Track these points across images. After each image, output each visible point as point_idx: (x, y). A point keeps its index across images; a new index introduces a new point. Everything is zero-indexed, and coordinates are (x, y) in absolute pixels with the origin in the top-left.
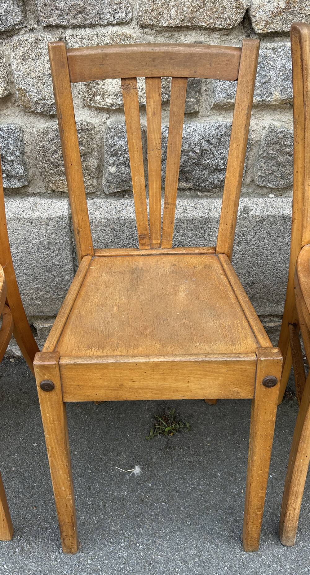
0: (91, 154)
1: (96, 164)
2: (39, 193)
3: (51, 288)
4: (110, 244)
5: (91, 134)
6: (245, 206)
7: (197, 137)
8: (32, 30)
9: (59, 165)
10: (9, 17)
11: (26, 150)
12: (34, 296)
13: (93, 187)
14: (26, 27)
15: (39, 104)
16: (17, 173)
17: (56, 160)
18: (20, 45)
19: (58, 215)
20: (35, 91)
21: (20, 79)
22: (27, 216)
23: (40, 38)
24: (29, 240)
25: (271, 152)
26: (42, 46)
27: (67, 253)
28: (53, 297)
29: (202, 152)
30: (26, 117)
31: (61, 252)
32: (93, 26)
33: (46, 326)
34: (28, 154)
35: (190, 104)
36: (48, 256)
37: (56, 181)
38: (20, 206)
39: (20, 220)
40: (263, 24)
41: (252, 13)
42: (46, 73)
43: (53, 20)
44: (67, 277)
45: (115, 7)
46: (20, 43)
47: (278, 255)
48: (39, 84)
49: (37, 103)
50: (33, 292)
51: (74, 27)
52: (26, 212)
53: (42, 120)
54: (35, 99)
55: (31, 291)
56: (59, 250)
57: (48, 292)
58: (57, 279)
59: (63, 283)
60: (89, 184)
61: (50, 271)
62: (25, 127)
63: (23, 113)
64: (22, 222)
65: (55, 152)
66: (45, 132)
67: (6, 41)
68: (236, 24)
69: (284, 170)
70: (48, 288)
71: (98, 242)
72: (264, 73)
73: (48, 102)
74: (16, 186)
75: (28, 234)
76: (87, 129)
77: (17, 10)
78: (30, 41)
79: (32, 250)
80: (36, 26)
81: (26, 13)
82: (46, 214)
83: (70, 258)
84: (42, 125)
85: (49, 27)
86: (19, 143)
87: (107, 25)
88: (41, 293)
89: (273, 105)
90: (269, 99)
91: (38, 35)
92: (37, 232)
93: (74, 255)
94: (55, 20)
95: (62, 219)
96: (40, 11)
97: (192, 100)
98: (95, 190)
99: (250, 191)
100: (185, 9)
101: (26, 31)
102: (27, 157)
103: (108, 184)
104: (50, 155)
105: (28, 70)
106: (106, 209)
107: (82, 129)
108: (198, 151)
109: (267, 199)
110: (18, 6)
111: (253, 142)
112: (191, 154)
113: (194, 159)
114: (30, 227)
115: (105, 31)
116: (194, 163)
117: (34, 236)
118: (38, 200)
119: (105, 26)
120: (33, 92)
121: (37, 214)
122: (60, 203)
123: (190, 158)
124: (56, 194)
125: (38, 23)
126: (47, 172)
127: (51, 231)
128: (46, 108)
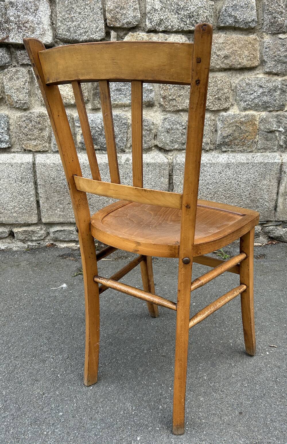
0: (45, 129)
2: (17, 151)
3: (23, 206)
4: (56, 178)
5: (45, 119)
6: (127, 158)
7: (100, 120)
8: (15, 66)
9: (28, 135)
10: (3, 59)
11: (10, 128)
12: (13, 211)
13: (47, 147)
14: (12, 65)
15: (18, 103)
16: (5, 139)
17: (26, 132)
18: (8, 73)
19: (27, 161)
20: (16, 96)
21: (8, 90)
22: (10, 162)
23: (18, 69)
24: (10, 176)
26: (19, 74)
27: (31, 185)
28: (24, 211)
29: (103, 128)
30: (11, 111)
31: (28, 184)
33: (20, 231)
34: (12, 130)
35: (95, 104)
36: (21, 186)
37: (26, 143)
38: (6, 157)
39: (5, 164)
42: (21, 87)
44: (31, 199)
47: (147, 185)
48: (18, 92)
49: (16, 102)
50: (12, 208)
52: (9, 160)
53: (20, 112)
54: (16, 100)
55: (11, 208)
56: (27, 182)
57: (21, 208)
58: (26, 200)
59: (30, 202)
60: (44, 145)
61: (22, 195)
62: (10, 116)
63: (9, 109)
64: (6, 165)
65: (26, 127)
66: (21, 117)
69: (145, 139)
70: (20, 205)
71: (49, 177)
73: (23, 102)
74: (5, 147)
75: (10, 172)
76: (43, 116)
77: (7, 56)
78: (13, 71)
79: (12, 182)
80: (17, 65)
81: (12, 58)
82: (20, 161)
83: (33, 187)
84: (19, 114)
85: (23, 65)
86: (7, 123)
88: (17, 209)
91: (18, 68)
92: (15, 171)
93: (36, 186)
94: (26, 61)
95: (29, 164)
96: (19, 57)
97: (96, 102)
98: (48, 150)
99: (130, 151)
101: (11, 67)
102: (11, 131)
103: (54, 146)
104: (23, 129)
105: (12, 85)
106: (53, 159)
107: (40, 116)
108: (100, 127)
110: (8, 55)
111: (130, 125)
112: (97, 129)
113: (99, 132)
114: (11, 168)
116: (99, 134)
117: (13, 173)
118: (16, 154)
120: (14, 96)
121: (15, 161)
122: (28, 156)
123: (97, 131)
124: (26, 151)
125: (18, 63)
126: (21, 139)
127: (23, 170)
128: (21, 105)
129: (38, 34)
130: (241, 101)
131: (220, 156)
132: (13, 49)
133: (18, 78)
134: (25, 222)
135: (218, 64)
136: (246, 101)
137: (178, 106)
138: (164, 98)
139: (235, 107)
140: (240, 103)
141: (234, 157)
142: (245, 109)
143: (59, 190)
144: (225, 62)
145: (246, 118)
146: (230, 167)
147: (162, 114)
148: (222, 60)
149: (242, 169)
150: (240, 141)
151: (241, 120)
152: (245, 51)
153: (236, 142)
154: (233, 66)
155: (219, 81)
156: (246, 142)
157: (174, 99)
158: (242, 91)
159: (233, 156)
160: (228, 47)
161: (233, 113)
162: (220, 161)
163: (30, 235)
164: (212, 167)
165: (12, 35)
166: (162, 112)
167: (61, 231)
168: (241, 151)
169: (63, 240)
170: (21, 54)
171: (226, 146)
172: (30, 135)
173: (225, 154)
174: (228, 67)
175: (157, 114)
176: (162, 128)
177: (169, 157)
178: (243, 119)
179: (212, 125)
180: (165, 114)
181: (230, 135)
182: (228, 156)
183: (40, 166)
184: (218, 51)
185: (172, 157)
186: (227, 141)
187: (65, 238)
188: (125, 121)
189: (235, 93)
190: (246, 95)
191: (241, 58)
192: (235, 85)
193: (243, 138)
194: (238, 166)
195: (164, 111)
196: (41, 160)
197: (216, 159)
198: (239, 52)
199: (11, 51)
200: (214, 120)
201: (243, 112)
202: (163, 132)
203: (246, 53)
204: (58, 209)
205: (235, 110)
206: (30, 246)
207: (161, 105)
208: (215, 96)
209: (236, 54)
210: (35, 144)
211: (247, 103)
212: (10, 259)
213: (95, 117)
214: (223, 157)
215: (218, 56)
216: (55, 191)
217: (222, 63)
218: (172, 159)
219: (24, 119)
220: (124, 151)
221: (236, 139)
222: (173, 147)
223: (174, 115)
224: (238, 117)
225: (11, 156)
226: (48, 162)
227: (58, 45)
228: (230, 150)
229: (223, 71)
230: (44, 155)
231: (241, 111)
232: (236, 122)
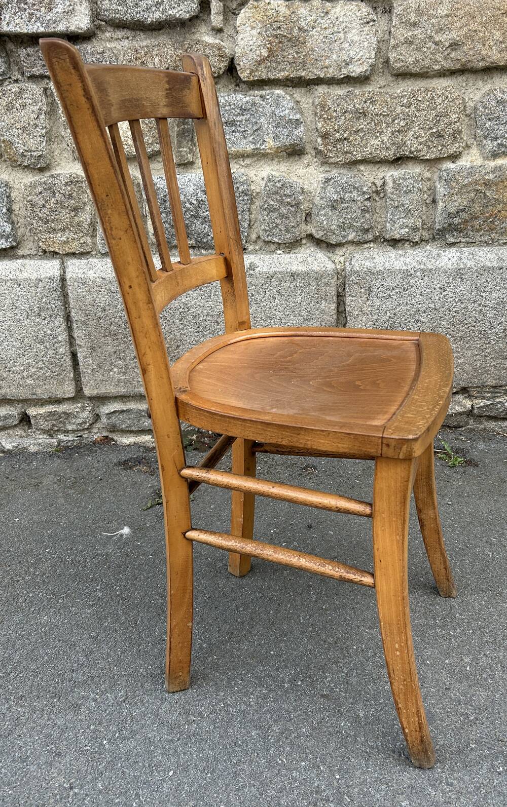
0: (82, 208)
1: (89, 220)
2: (29, 255)
3: (44, 364)
4: (107, 308)
5: (81, 187)
6: (251, 263)
7: (193, 187)
8: (16, 81)
9: (48, 221)
11: (14, 207)
12: (25, 374)
13: (87, 245)
14: (10, 78)
15: (25, 156)
16: (4, 231)
17: (45, 215)
19: (48, 275)
20: (21, 142)
21: (4, 130)
22: (15, 277)
23: (23, 87)
24: (17, 305)
25: (272, 203)
26: (26, 96)
27: (60, 321)
28: (47, 375)
29: (200, 203)
30: (14, 172)
31: (53, 320)
33: (41, 413)
34: (16, 212)
35: (183, 153)
36: (39, 323)
37: (46, 239)
38: (7, 267)
39: (6, 281)
40: (248, 72)
41: (236, 62)
42: (31, 123)
44: (61, 350)
45: (98, 57)
47: (292, 317)
48: (25, 135)
49: (23, 155)
50: (24, 369)
52: (13, 273)
53: (31, 175)
54: (21, 151)
55: (22, 368)
56: (51, 316)
57: (40, 368)
58: (50, 352)
59: (57, 357)
60: (82, 241)
61: (42, 342)
62: (12, 183)
63: (10, 168)
64: (8, 284)
65: (44, 206)
66: (33, 186)
68: (221, 72)
69: (287, 222)
70: (40, 363)
71: (94, 305)
72: (254, 120)
73: (35, 154)
74: (3, 247)
75: (16, 298)
76: (77, 181)
78: (14, 90)
79: (21, 318)
80: (20, 77)
81: (10, 64)
82: (35, 274)
83: (64, 326)
84: (29, 178)
85: (33, 78)
86: (5, 199)
88: (33, 370)
89: (268, 154)
90: (263, 147)
91: (23, 85)
92: (26, 295)
93: (69, 323)
94: (38, 70)
95: (53, 280)
96: (23, 61)
97: (185, 149)
98: (90, 250)
99: (257, 247)
100: (169, 57)
101: (10, 82)
102: (15, 215)
103: (102, 241)
104: (38, 210)
105: (12, 120)
106: (102, 268)
107: (71, 182)
108: (194, 202)
109: (274, 256)
110: (1, 57)
111: (254, 194)
112: (187, 205)
113: (192, 211)
114: (19, 289)
116: (192, 215)
117: (23, 300)
118: (27, 261)
120: (18, 143)
121: (25, 275)
122: (51, 264)
123: (188, 210)
124: (48, 254)
125: (23, 74)
126: (36, 229)
127: (41, 293)
128: (33, 161)
129: (60, 11)
130: (485, 137)
131: (443, 254)
132: (10, 46)
133: (24, 106)
134: (51, 394)
135: (436, 60)
136: (496, 138)
137: (355, 153)
138: (325, 136)
139: (474, 151)
140: (484, 141)
141: (471, 256)
142: (495, 155)
143: (115, 331)
144: (452, 55)
145: (498, 173)
146: (464, 277)
147: (321, 170)
148: (446, 52)
149: (489, 280)
150: (484, 222)
151: (487, 177)
152: (494, 32)
153: (476, 223)
154: (469, 65)
155: (440, 98)
156: (496, 223)
157: (345, 139)
158: (487, 118)
159: (469, 254)
160: (458, 24)
161: (468, 165)
162: (443, 264)
163: (61, 422)
164: (426, 278)
165: (7, 16)
166: (322, 165)
167: (123, 411)
168: (486, 242)
169: (127, 429)
170: (28, 55)
171: (455, 233)
172: (53, 221)
173: (453, 250)
174: (458, 66)
175: (311, 169)
176: (322, 198)
177: (337, 259)
178: (491, 176)
179: (425, 189)
180: (328, 169)
181: (462, 211)
182: (458, 254)
183: (76, 284)
184: (437, 33)
185: (342, 259)
186: (456, 222)
187: (130, 426)
188: (245, 188)
189: (472, 122)
190: (497, 124)
191: (487, 47)
192: (472, 105)
193: (491, 215)
194: (481, 275)
195: (324, 163)
196: (77, 271)
197: (433, 261)
198: (482, 35)
199: (8, 48)
200: (429, 180)
201: (490, 160)
202: (324, 208)
203: (498, 35)
204: (115, 370)
205: (474, 158)
206: (63, 442)
207: (319, 152)
208: (431, 128)
209: (476, 38)
210: (63, 239)
211: (499, 141)
212: (22, 472)
213: (183, 180)
214: (449, 256)
215: (436, 43)
216: (107, 334)
217: (446, 58)
218: (342, 262)
219: (40, 189)
220: (245, 249)
221: (476, 218)
222: (344, 237)
223: (346, 172)
224: (480, 171)
225: (16, 265)
226: (91, 274)
227: (103, 32)
228: (463, 240)
229: (447, 76)
230: (84, 261)
231: (486, 158)
232: (476, 182)
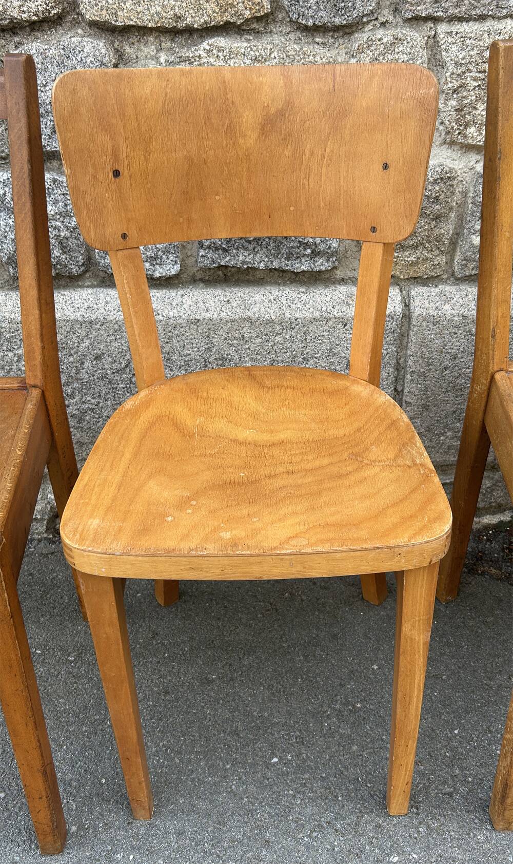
32: (482, 18)
43: (423, 10)
46: (370, 43)
51: (452, 19)
67: (341, 41)
87: (505, 17)
115: (500, 26)
119: (499, 18)
